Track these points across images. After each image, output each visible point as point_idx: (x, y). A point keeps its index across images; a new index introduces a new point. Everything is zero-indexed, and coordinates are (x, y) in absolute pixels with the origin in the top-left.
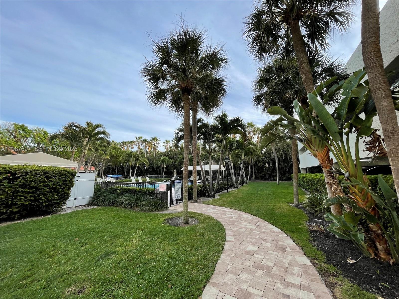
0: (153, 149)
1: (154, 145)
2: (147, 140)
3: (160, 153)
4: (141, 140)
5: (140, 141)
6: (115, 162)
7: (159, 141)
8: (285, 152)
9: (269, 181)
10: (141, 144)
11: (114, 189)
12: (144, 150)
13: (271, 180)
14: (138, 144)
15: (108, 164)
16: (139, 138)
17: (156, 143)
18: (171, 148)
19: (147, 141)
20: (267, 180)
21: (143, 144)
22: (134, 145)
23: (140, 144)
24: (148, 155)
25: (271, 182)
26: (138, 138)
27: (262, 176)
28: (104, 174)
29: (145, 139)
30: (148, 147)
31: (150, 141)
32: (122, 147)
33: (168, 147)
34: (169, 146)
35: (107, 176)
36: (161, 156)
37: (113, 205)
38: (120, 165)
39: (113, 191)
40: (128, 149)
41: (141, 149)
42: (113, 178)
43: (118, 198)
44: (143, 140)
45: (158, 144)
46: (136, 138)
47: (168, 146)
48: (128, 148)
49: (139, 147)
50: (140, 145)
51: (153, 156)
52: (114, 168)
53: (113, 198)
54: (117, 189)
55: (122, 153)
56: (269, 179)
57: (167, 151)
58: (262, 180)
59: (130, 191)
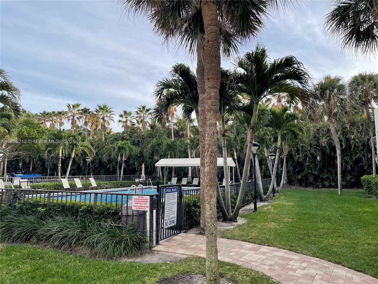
0: (99, 127)
1: (102, 121)
2: (89, 110)
3: (113, 135)
4: (78, 110)
5: (75, 111)
6: (28, 150)
7: (112, 113)
8: (347, 135)
9: (313, 188)
10: (78, 118)
11: (30, 204)
12: (83, 128)
13: (318, 187)
14: (72, 118)
15: (16, 153)
16: (74, 106)
17: (107, 116)
18: (133, 125)
19: (89, 113)
20: (310, 186)
21: (81, 117)
22: (65, 118)
23: (75, 118)
24: (91, 138)
25: (317, 190)
26: (72, 106)
27: (301, 178)
28: (7, 172)
29: (85, 109)
30: (90, 124)
31: (95, 113)
32: (42, 123)
33: (129, 124)
34: (131, 122)
35: (13, 176)
36: (116, 139)
37: (27, 240)
38: (38, 155)
39: (27, 209)
40: (52, 126)
41: (78, 127)
42: (26, 180)
43: (38, 224)
44: (82, 110)
45: (110, 117)
46: (69, 106)
47: (129, 122)
48: (54, 125)
49: (73, 123)
50: (77, 120)
51: (101, 140)
52: (27, 160)
53: (29, 224)
54: (36, 205)
55: (43, 132)
56: (314, 184)
57: (126, 131)
58: (301, 185)
59: (67, 210)
